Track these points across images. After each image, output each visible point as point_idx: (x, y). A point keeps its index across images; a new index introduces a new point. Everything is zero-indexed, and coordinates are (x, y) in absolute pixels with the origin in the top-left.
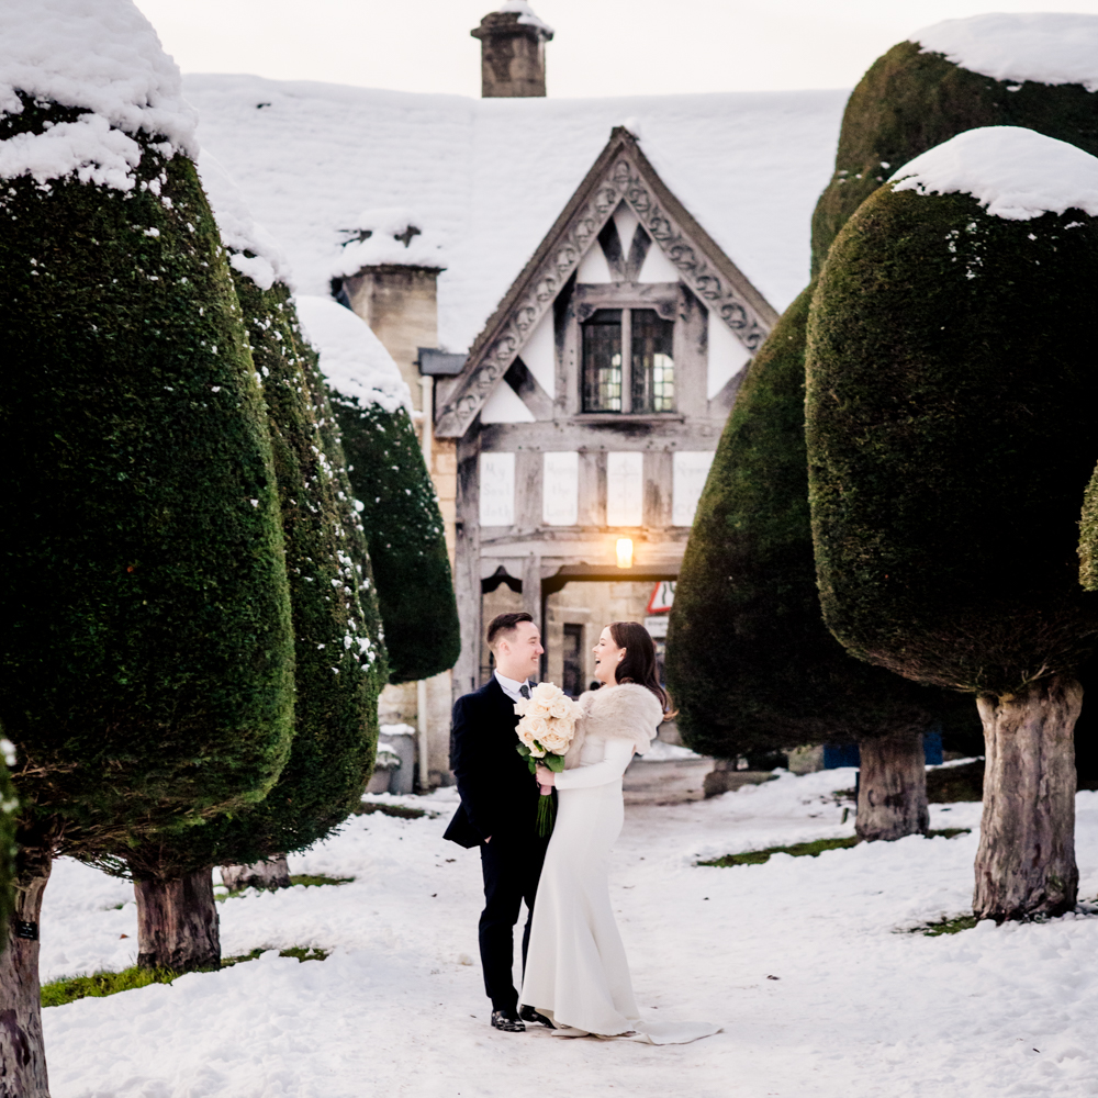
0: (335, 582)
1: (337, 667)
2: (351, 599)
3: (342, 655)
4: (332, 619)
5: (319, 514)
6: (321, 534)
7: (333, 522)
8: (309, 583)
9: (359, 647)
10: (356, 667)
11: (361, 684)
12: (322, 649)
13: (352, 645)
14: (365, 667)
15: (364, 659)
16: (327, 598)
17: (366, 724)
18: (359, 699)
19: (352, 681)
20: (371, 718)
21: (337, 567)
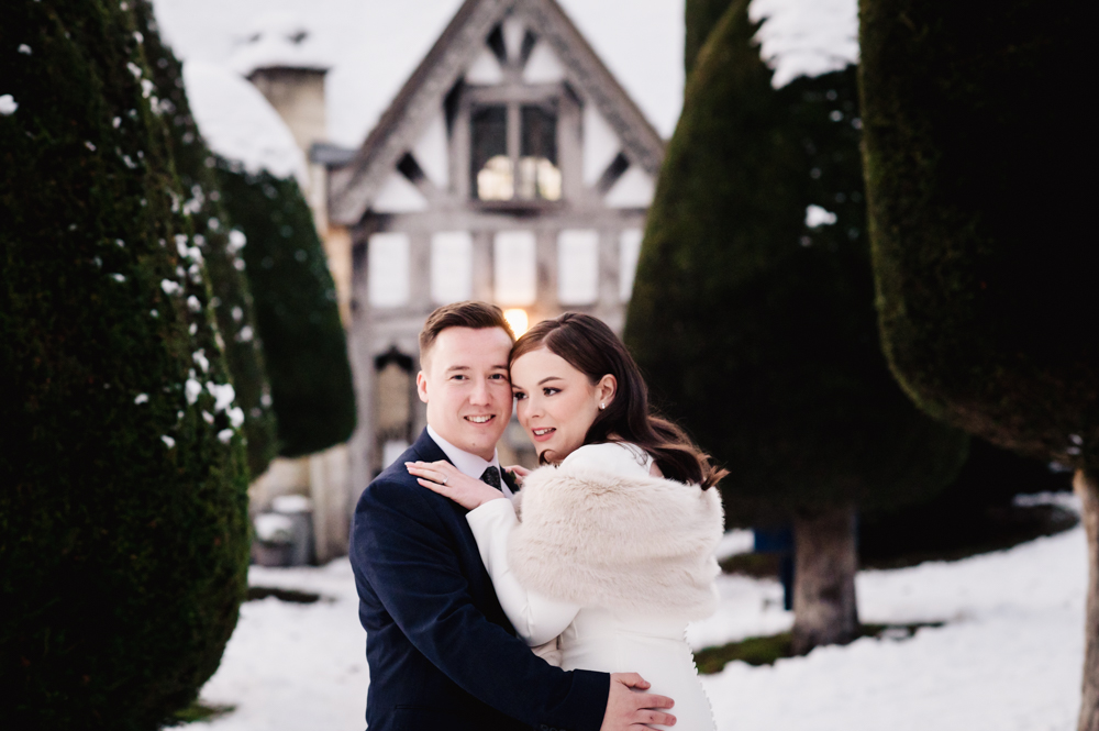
0: (168, 286)
1: (170, 434)
2: (200, 318)
3: (181, 415)
4: (163, 350)
5: (140, 171)
6: (143, 202)
7: (169, 191)
8: (119, 285)
9: (214, 400)
10: (207, 437)
11: (217, 465)
12: (143, 404)
13: (200, 397)
14: (225, 435)
15: (222, 421)
16: (154, 313)
17: (227, 535)
18: (214, 491)
19: (199, 460)
20: (237, 522)
21: (174, 261)
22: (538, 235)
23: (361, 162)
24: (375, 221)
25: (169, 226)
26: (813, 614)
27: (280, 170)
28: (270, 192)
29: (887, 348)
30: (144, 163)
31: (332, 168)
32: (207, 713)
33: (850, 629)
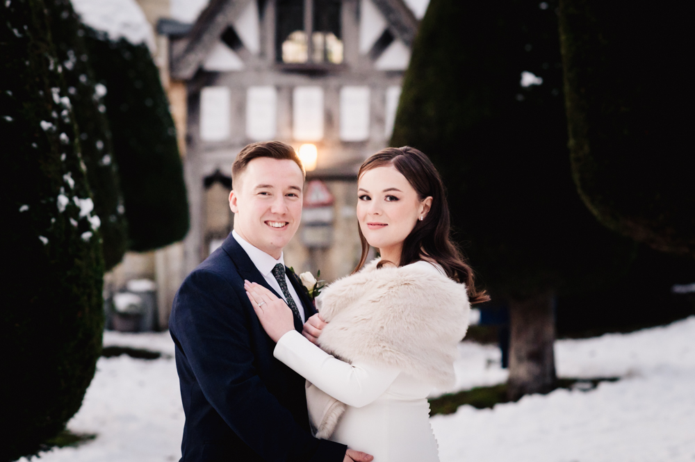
0: (45, 125)
1: (45, 235)
2: (68, 148)
3: (53, 220)
4: (40, 173)
5: (25, 40)
6: (27, 63)
7: (47, 55)
8: (8, 124)
9: (78, 210)
10: (73, 237)
11: (80, 258)
12: (25, 212)
13: (68, 207)
14: (87, 236)
15: (84, 224)
16: (34, 145)
17: (87, 309)
18: (78, 277)
19: (67, 253)
20: (94, 300)
21: (50, 107)
22: (326, 89)
23: (195, 34)
24: (205, 78)
25: (47, 81)
26: (523, 371)
27: (134, 38)
28: (127, 55)
29: (576, 177)
30: (28, 34)
31: (173, 38)
32: (75, 440)
33: (549, 383)
